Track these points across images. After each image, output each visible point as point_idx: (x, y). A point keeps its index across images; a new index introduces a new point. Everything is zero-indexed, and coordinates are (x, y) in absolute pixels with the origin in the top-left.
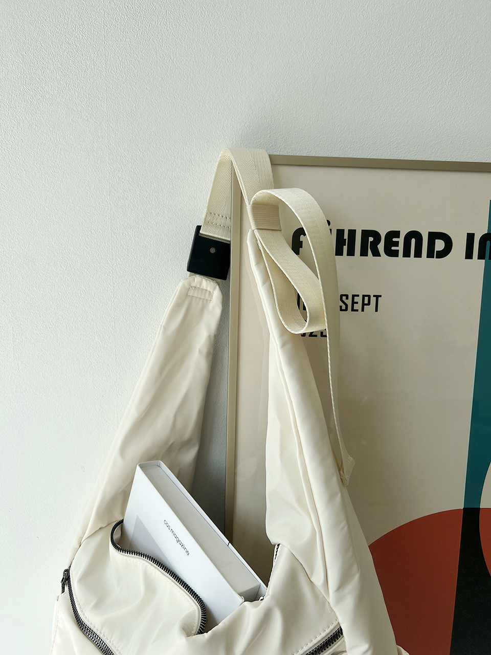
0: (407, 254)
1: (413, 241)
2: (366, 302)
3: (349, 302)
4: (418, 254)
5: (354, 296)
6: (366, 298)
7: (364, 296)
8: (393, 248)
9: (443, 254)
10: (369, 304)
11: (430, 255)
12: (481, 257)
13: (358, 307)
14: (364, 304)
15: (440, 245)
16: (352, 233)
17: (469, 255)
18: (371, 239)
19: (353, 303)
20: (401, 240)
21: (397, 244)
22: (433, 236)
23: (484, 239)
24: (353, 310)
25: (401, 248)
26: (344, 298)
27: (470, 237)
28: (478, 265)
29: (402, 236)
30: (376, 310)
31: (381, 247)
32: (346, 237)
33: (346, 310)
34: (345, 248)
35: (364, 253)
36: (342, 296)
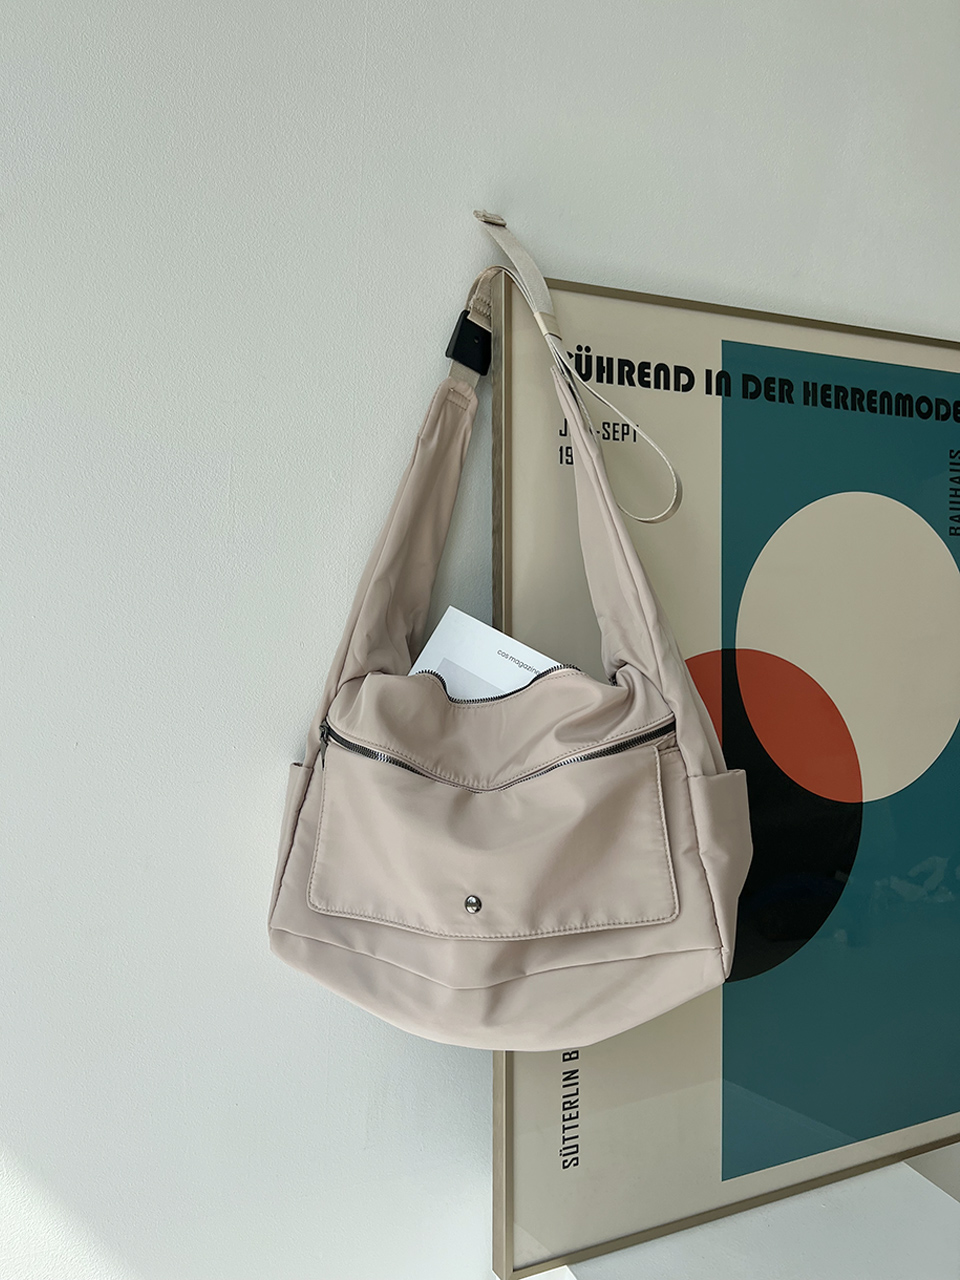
0: (657, 386)
1: (662, 372)
2: (625, 431)
3: (610, 430)
4: (667, 387)
5: (614, 425)
6: (625, 427)
7: (623, 425)
8: (646, 379)
9: (688, 388)
10: (628, 434)
11: (677, 388)
12: (718, 393)
13: (619, 435)
14: (623, 434)
15: (684, 379)
16: (610, 361)
17: (709, 391)
18: (626, 368)
19: (615, 431)
20: (652, 371)
21: (648, 375)
22: (679, 370)
23: (720, 375)
24: (614, 439)
25: (652, 379)
26: (606, 426)
27: (709, 373)
28: (716, 401)
29: (653, 367)
30: (635, 440)
31: (635, 376)
32: (605, 364)
33: (608, 438)
34: (605, 375)
35: (621, 382)
36: (604, 424)
